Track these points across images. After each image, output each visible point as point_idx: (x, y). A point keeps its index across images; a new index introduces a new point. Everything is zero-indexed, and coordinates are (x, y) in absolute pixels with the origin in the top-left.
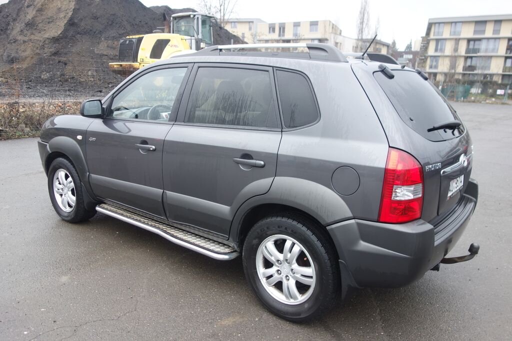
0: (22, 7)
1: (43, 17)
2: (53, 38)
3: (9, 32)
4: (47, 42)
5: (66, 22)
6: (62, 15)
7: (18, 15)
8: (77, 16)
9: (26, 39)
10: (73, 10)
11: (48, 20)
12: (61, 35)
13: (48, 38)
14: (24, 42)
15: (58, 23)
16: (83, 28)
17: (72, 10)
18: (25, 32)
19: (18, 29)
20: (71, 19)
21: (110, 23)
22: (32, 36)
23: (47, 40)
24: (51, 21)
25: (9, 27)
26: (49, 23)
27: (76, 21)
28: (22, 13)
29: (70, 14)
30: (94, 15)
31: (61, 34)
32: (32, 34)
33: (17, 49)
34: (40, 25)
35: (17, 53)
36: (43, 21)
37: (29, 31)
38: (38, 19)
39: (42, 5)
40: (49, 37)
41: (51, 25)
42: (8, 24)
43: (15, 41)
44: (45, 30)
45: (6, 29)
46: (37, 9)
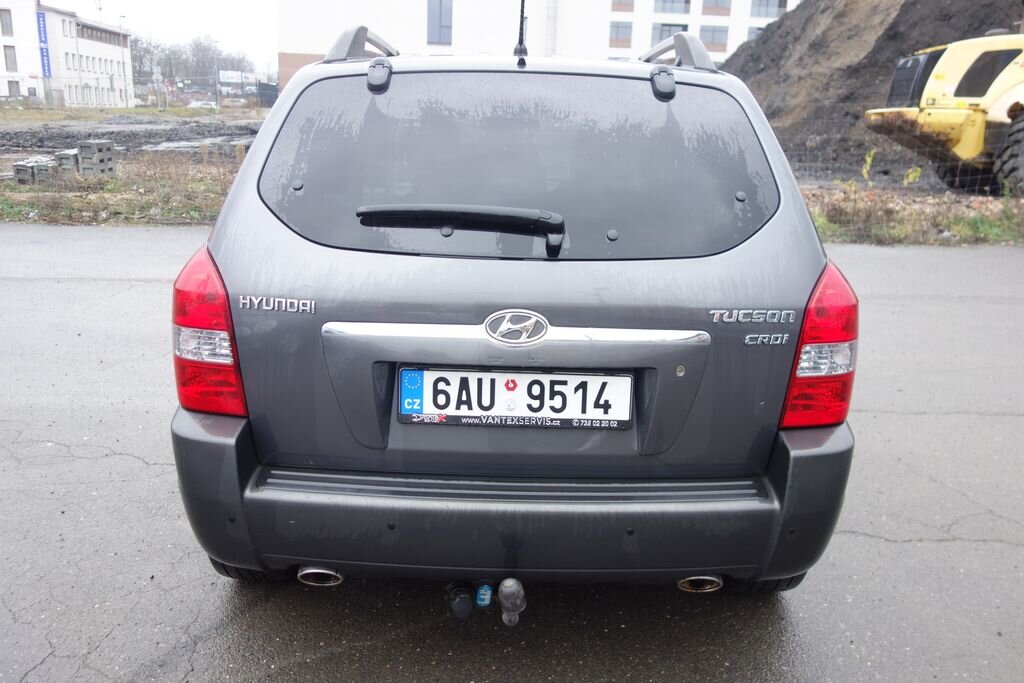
0: (813, 14)
1: (843, 28)
2: (849, 67)
3: (782, 62)
4: (835, 77)
5: (880, 33)
6: (877, 20)
7: (804, 29)
8: (908, 17)
9: (804, 73)
10: (903, 6)
11: (848, 33)
12: (865, 61)
13: (839, 69)
14: (800, 78)
15: (864, 38)
16: (913, 42)
17: (898, 7)
18: (806, 60)
19: (796, 56)
20: (893, 26)
21: (976, 25)
22: (816, 66)
23: (837, 72)
24: (854, 33)
25: (787, 54)
26: (849, 38)
27: (902, 29)
28: (810, 25)
29: (894, 15)
30: (945, 12)
31: (864, 58)
32: (817, 62)
33: (786, 93)
34: (833, 45)
35: (784, 99)
36: (839, 36)
37: (813, 59)
38: (832, 32)
39: (846, 5)
40: (842, 67)
41: (852, 42)
42: (785, 48)
43: (787, 77)
44: (838, 53)
45: (781, 58)
46: (835, 13)
